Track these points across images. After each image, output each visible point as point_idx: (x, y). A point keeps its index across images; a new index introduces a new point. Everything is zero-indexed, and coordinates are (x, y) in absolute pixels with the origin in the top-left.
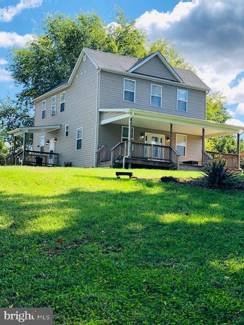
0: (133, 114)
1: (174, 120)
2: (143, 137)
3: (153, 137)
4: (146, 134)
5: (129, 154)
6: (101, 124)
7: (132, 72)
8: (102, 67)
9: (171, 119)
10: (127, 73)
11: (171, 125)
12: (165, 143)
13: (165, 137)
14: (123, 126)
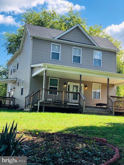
0: (46, 67)
1: (83, 72)
2: (66, 86)
3: (74, 86)
4: (69, 83)
5: (43, 99)
6: (32, 76)
7: (58, 39)
8: (34, 35)
9: (81, 71)
10: (54, 39)
11: (81, 76)
12: (84, 90)
13: (84, 85)
14: (50, 78)
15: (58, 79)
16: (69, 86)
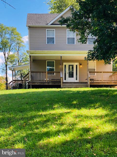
1: (63, 53)
3: (69, 65)
4: (65, 64)
8: (30, 25)
10: (47, 25)
11: (61, 57)
12: (79, 68)
13: (79, 64)
14: (47, 61)
15: (55, 61)
16: (65, 66)
